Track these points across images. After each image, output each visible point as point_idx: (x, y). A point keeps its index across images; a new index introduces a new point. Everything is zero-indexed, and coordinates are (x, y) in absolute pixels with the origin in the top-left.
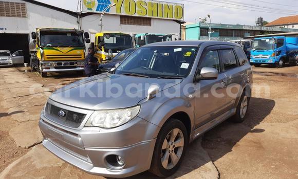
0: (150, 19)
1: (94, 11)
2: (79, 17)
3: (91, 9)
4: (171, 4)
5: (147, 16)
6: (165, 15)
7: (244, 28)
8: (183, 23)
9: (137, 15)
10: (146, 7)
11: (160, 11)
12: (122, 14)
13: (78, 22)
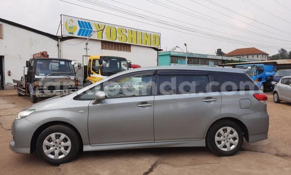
0: (130, 45)
1: (76, 35)
2: (59, 40)
3: (72, 33)
4: (150, 33)
5: (127, 43)
6: (144, 42)
7: (208, 57)
8: (160, 50)
9: (117, 41)
10: (127, 34)
11: (139, 38)
12: (104, 39)
13: (58, 45)
